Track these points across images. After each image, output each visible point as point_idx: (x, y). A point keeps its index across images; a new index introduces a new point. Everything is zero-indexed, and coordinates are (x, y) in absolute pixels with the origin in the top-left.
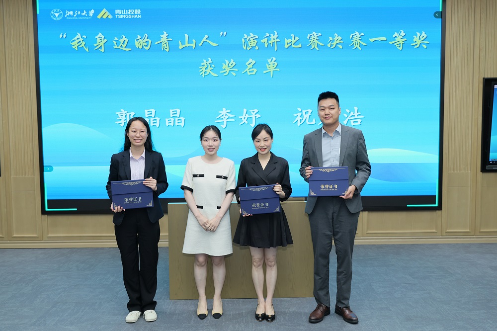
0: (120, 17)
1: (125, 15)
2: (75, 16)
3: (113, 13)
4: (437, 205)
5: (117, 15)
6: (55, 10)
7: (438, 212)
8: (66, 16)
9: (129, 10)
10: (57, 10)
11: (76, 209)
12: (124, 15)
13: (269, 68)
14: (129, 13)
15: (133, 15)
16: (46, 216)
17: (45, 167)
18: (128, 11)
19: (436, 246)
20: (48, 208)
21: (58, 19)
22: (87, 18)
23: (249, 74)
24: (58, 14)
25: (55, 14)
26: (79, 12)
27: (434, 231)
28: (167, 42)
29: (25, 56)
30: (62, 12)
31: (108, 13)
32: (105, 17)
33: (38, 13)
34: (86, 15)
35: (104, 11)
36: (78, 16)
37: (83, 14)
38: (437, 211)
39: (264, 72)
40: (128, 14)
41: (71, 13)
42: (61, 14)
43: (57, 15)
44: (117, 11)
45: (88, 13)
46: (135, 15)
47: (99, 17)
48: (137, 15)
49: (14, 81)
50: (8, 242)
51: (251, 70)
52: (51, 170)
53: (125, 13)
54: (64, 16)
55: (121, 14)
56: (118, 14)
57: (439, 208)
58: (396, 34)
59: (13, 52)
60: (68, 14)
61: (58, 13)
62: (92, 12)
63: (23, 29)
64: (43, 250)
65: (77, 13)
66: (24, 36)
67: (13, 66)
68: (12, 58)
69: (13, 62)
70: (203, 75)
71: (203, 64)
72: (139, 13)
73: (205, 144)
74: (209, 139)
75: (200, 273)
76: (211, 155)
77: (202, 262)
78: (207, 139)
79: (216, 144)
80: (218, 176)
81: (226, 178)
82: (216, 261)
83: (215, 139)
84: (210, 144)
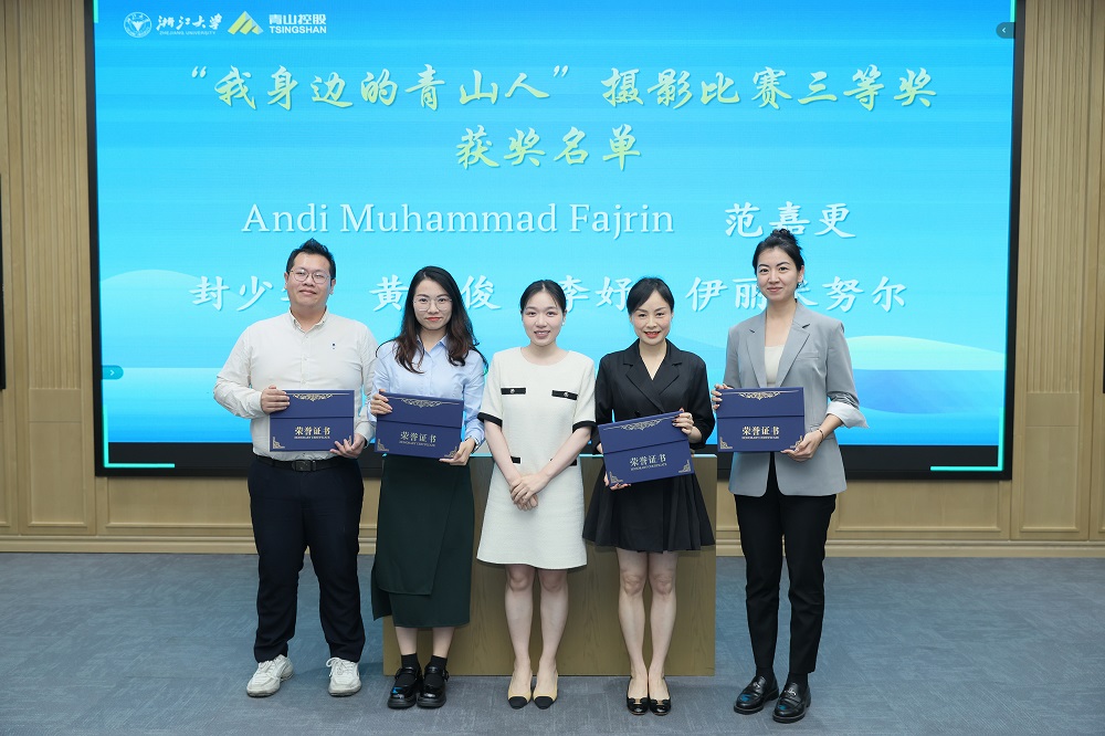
0: (279, 30)
1: (292, 26)
2: (178, 28)
3: (264, 23)
4: (1000, 468)
5: (272, 28)
6: (134, 14)
7: (1003, 485)
8: (158, 28)
9: (301, 16)
10: (138, 15)
11: (173, 466)
12: (288, 26)
13: (614, 150)
14: (300, 22)
15: (309, 26)
16: (106, 479)
17: (104, 370)
18: (298, 18)
19: (997, 562)
20: (110, 462)
21: (140, 36)
22: (206, 33)
23: (570, 161)
24: (141, 23)
25: (134, 23)
26: (188, 20)
27: (994, 527)
29: (64, 117)
30: (148, 20)
31: (251, 23)
32: (245, 31)
33: (96, 20)
34: (204, 26)
35: (244, 16)
36: (185, 28)
37: (197, 24)
38: (1001, 483)
39: (605, 158)
40: (298, 25)
41: (171, 21)
42: (148, 24)
43: (138, 25)
44: (274, 18)
45: (207, 22)
46: (313, 26)
47: (233, 30)
48: (318, 26)
49: (39, 173)
50: (20, 537)
51: (574, 153)
52: (119, 375)
53: (290, 23)
54: (154, 28)
55: (283, 25)
56: (274, 24)
57: (1006, 475)
59: (38, 109)
60: (164, 25)
61: (140, 20)
62: (218, 18)
63: (63, 57)
64: (97, 556)
65: (184, 21)
66: (64, 72)
67: (39, 139)
68: (35, 123)
69: (38, 131)
70: (465, 165)
71: (464, 138)
72: (323, 22)
73: (531, 320)
74: (539, 312)
75: (517, 606)
76: (542, 346)
77: (520, 581)
78: (533, 311)
79: (553, 321)
80: (556, 393)
81: (573, 397)
82: (550, 580)
83: (551, 311)
84: (541, 322)
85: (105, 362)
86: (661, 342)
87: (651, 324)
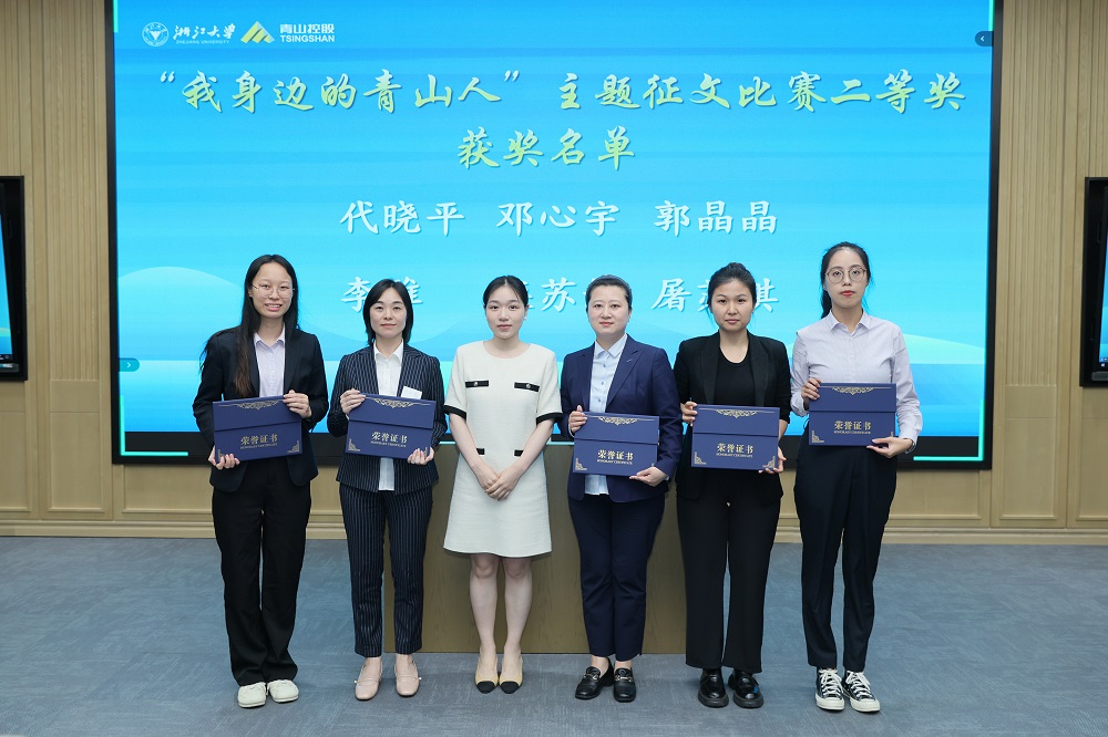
0: (289, 38)
1: (302, 35)
2: (194, 37)
3: (276, 33)
4: (980, 458)
5: (283, 37)
6: (152, 25)
7: (983, 474)
9: (310, 26)
10: (155, 25)
11: (186, 454)
12: (298, 35)
13: (610, 151)
14: (310, 31)
15: (318, 35)
16: (122, 466)
17: (121, 362)
18: (308, 28)
19: (976, 548)
20: (126, 450)
21: (158, 44)
23: (567, 161)
24: (159, 33)
25: (152, 33)
26: (203, 29)
27: (975, 515)
28: (390, 93)
29: (85, 121)
30: (166, 30)
31: (263, 32)
32: (257, 40)
34: (218, 36)
35: (257, 26)
37: (212, 33)
38: (981, 472)
39: (601, 158)
40: (308, 35)
41: (187, 31)
42: (165, 33)
43: (156, 35)
44: (285, 28)
45: (221, 32)
46: (322, 35)
47: (245, 39)
48: (327, 35)
49: (61, 174)
50: (40, 521)
51: (570, 154)
52: (135, 366)
53: (300, 32)
54: (171, 37)
55: (293, 34)
56: (285, 34)
57: (986, 465)
58: (891, 79)
59: (60, 114)
61: (157, 30)
62: (231, 28)
63: (85, 65)
64: (114, 540)
65: (199, 30)
66: (85, 79)
67: (61, 143)
68: (58, 126)
69: (61, 135)
70: (467, 165)
71: (465, 140)
72: (331, 31)
73: (494, 314)
74: (501, 305)
75: (482, 593)
76: (505, 338)
77: (485, 569)
78: (496, 305)
79: (515, 314)
80: (518, 386)
81: (535, 388)
82: (514, 568)
83: (513, 304)
84: (503, 316)
85: (123, 354)
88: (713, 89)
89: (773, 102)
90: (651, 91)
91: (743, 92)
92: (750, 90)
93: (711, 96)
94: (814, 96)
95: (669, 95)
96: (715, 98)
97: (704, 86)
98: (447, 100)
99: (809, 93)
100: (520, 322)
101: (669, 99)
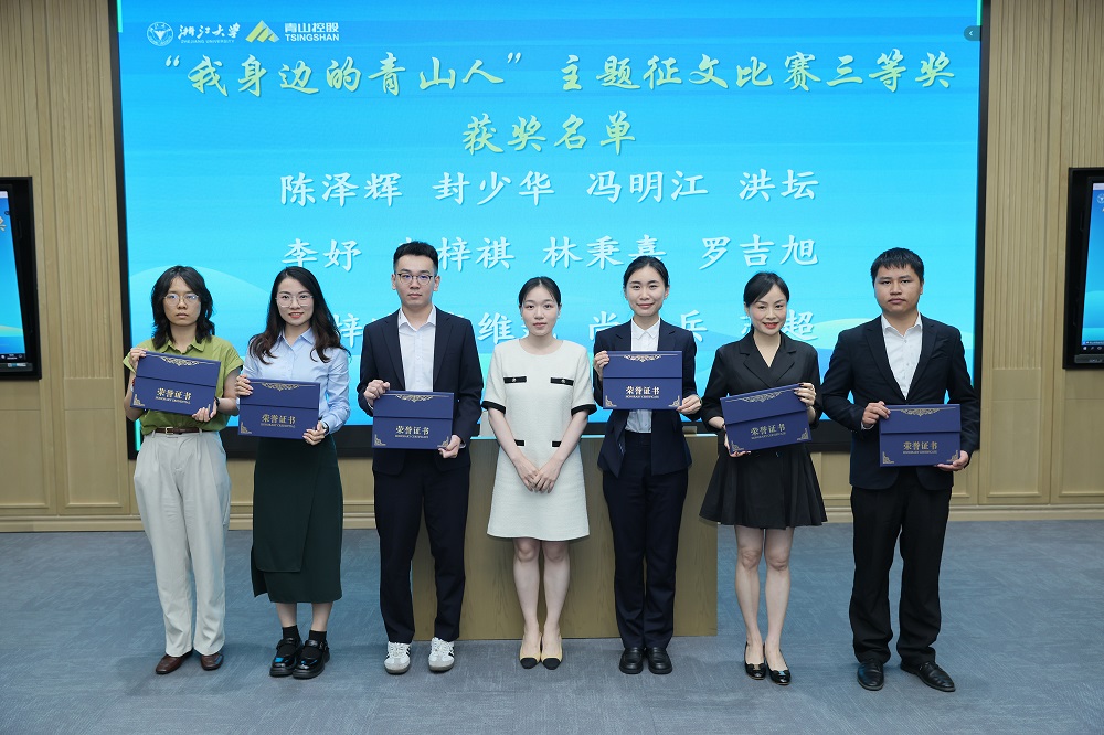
0: (294, 37)
1: (306, 34)
3: (280, 31)
5: (288, 36)
6: (156, 24)
8: (179, 37)
9: (314, 24)
10: (160, 25)
12: (303, 34)
13: (611, 135)
14: (314, 30)
15: (323, 34)
18: (312, 27)
21: (163, 44)
22: (225, 41)
23: (570, 147)
24: (163, 32)
25: (156, 32)
28: (395, 75)
30: (170, 29)
31: (268, 32)
32: (262, 39)
33: (120, 30)
34: (223, 35)
35: (261, 25)
36: (205, 37)
37: (217, 33)
39: (603, 143)
40: (312, 33)
42: (170, 33)
43: (160, 34)
44: (289, 27)
46: (327, 34)
47: (250, 38)
48: (332, 34)
49: (69, 175)
51: (573, 139)
53: (304, 31)
54: (176, 37)
55: (298, 33)
56: (290, 33)
58: (884, 58)
59: (66, 114)
60: (185, 34)
61: (162, 30)
62: (236, 28)
63: (90, 65)
65: (204, 30)
66: (91, 80)
67: (68, 143)
68: (64, 129)
69: (67, 137)
70: (471, 151)
71: (470, 126)
72: (335, 30)
73: (529, 313)
74: (537, 304)
75: (525, 574)
76: (540, 336)
77: (527, 553)
78: (531, 304)
79: (550, 313)
80: (554, 381)
81: (570, 382)
82: (552, 551)
83: (548, 303)
84: (539, 314)
86: (776, 334)
87: (771, 315)
88: (711, 70)
89: (769, 82)
90: (650, 72)
91: (741, 72)
92: (747, 70)
93: (709, 76)
94: (809, 75)
95: (668, 76)
96: (714, 79)
97: (702, 66)
98: (451, 83)
99: (804, 72)
100: (554, 320)
101: (669, 79)
